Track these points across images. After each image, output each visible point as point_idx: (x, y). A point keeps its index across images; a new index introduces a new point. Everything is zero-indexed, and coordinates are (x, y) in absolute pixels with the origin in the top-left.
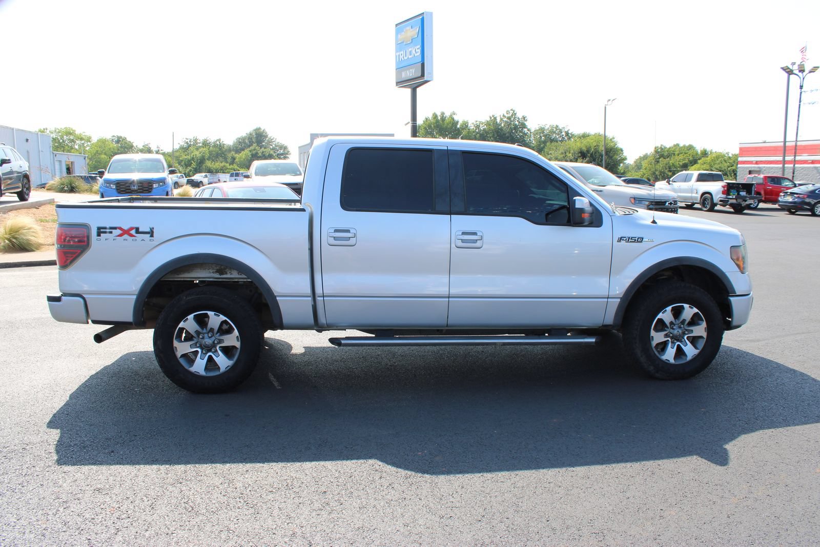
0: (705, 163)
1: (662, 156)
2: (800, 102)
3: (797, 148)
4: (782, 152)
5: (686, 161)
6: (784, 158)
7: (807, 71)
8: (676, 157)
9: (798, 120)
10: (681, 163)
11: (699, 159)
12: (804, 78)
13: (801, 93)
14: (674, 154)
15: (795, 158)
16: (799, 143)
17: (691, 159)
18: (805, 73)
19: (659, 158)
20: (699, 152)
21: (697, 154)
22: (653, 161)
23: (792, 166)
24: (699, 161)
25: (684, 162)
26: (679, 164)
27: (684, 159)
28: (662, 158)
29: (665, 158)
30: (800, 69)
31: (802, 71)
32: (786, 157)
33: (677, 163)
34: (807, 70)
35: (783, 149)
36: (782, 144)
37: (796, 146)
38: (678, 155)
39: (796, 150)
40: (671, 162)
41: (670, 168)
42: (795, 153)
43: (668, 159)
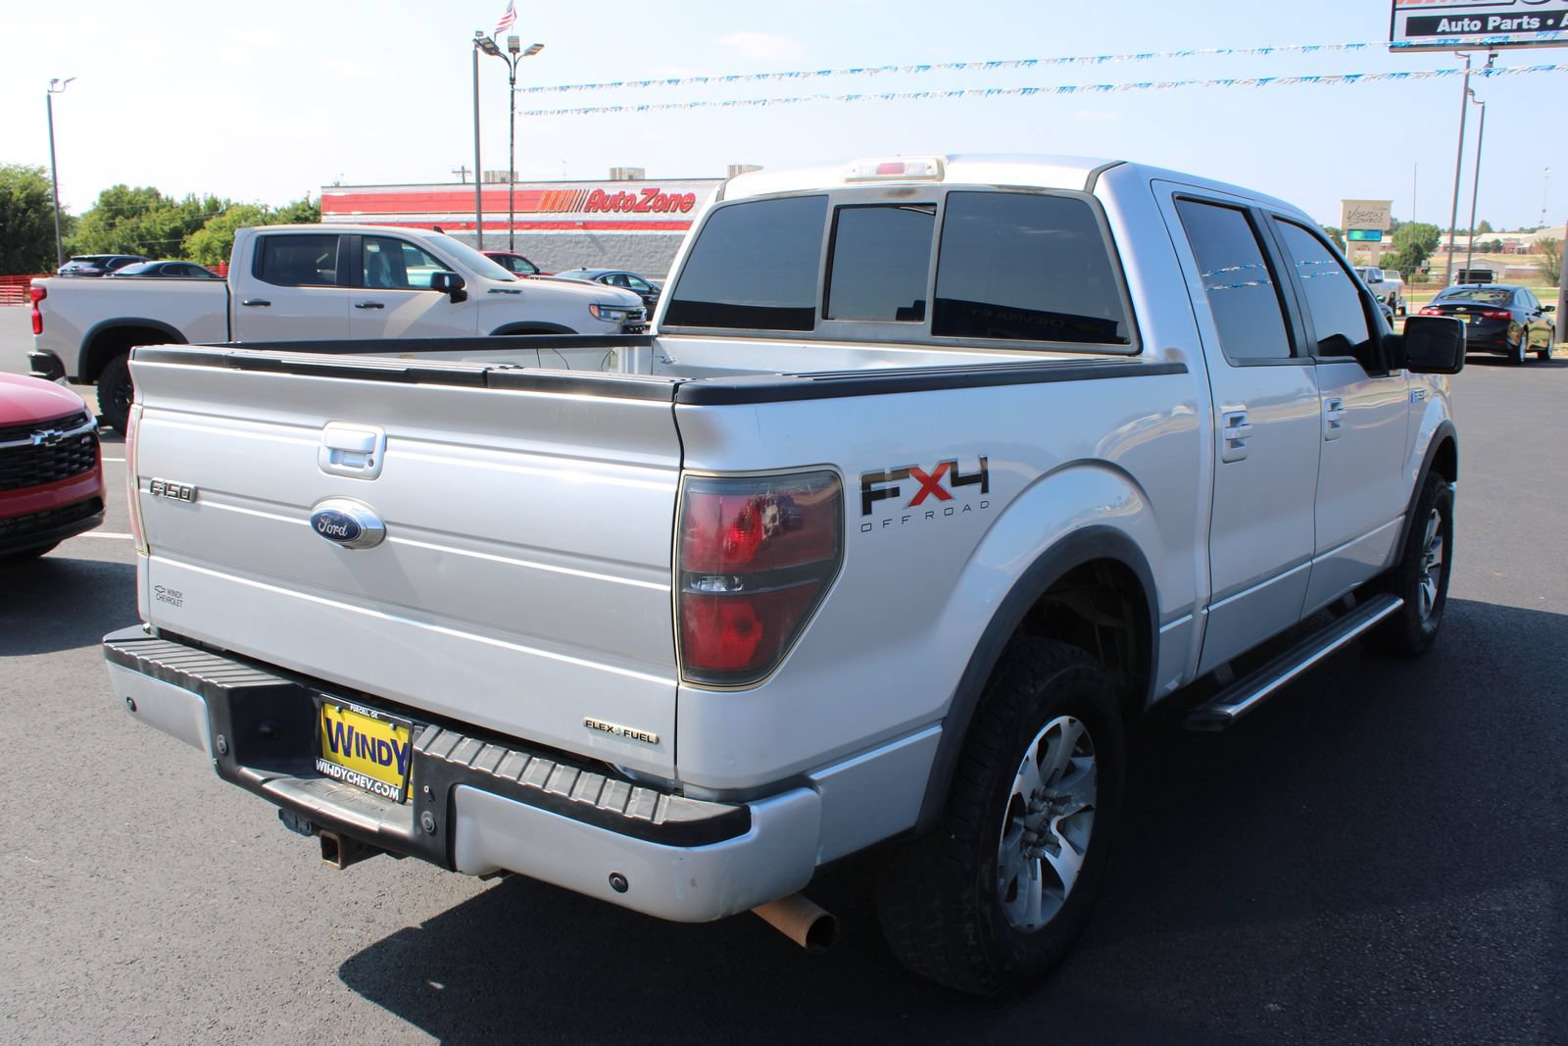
0: (221, 228)
1: (118, 212)
2: (512, 109)
3: (515, 197)
4: (475, 203)
5: (178, 223)
6: (479, 217)
7: (522, 51)
8: (154, 215)
9: (512, 145)
10: (167, 229)
11: (208, 219)
12: (515, 64)
13: (513, 92)
14: (147, 209)
15: (512, 216)
16: (517, 187)
17: (187, 218)
18: (518, 55)
19: (113, 218)
20: (202, 203)
21: (198, 209)
22: (102, 223)
23: (508, 232)
24: (207, 224)
25: (172, 225)
26: (162, 229)
27: (172, 220)
28: (121, 217)
29: (127, 218)
30: (511, 46)
31: (514, 50)
32: (483, 215)
33: (158, 227)
34: (523, 48)
35: (475, 197)
36: (473, 188)
37: (512, 193)
38: (157, 210)
39: (512, 201)
40: (142, 225)
41: (141, 237)
42: (511, 208)
43: (135, 220)
